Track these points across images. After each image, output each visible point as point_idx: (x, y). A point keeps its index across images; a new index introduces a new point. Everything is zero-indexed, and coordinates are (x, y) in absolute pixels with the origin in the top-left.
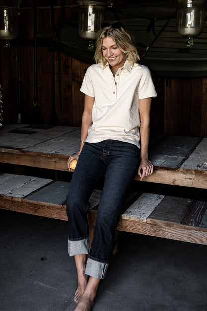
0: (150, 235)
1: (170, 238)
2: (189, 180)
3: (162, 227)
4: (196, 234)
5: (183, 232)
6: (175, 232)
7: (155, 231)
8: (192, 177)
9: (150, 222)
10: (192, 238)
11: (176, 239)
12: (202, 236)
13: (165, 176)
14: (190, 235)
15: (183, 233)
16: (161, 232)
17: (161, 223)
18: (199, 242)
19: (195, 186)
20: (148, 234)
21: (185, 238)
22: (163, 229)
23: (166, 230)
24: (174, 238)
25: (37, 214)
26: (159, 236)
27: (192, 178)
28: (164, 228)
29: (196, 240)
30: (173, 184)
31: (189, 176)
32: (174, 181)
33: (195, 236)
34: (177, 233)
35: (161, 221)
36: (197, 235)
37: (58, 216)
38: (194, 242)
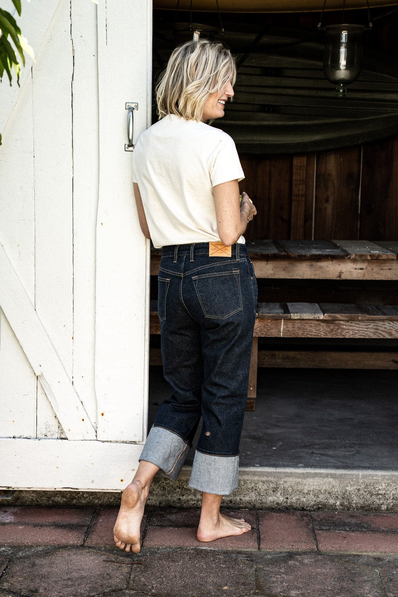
0: (325, 337)
1: (351, 337)
2: (360, 271)
3: (341, 324)
4: (384, 326)
5: (368, 327)
6: (357, 329)
7: (332, 330)
8: (364, 265)
9: (328, 318)
10: (379, 332)
11: (359, 337)
12: (391, 328)
13: (328, 269)
14: (376, 329)
15: (367, 328)
16: (340, 331)
17: (342, 316)
18: (387, 336)
19: (368, 277)
20: (322, 336)
21: (370, 334)
22: (342, 327)
23: (347, 327)
24: (357, 336)
26: (337, 337)
27: (364, 267)
28: (344, 325)
29: (384, 333)
30: (338, 279)
31: (360, 265)
32: (341, 273)
33: (383, 329)
34: (360, 329)
35: (343, 315)
36: (385, 328)
38: (382, 337)
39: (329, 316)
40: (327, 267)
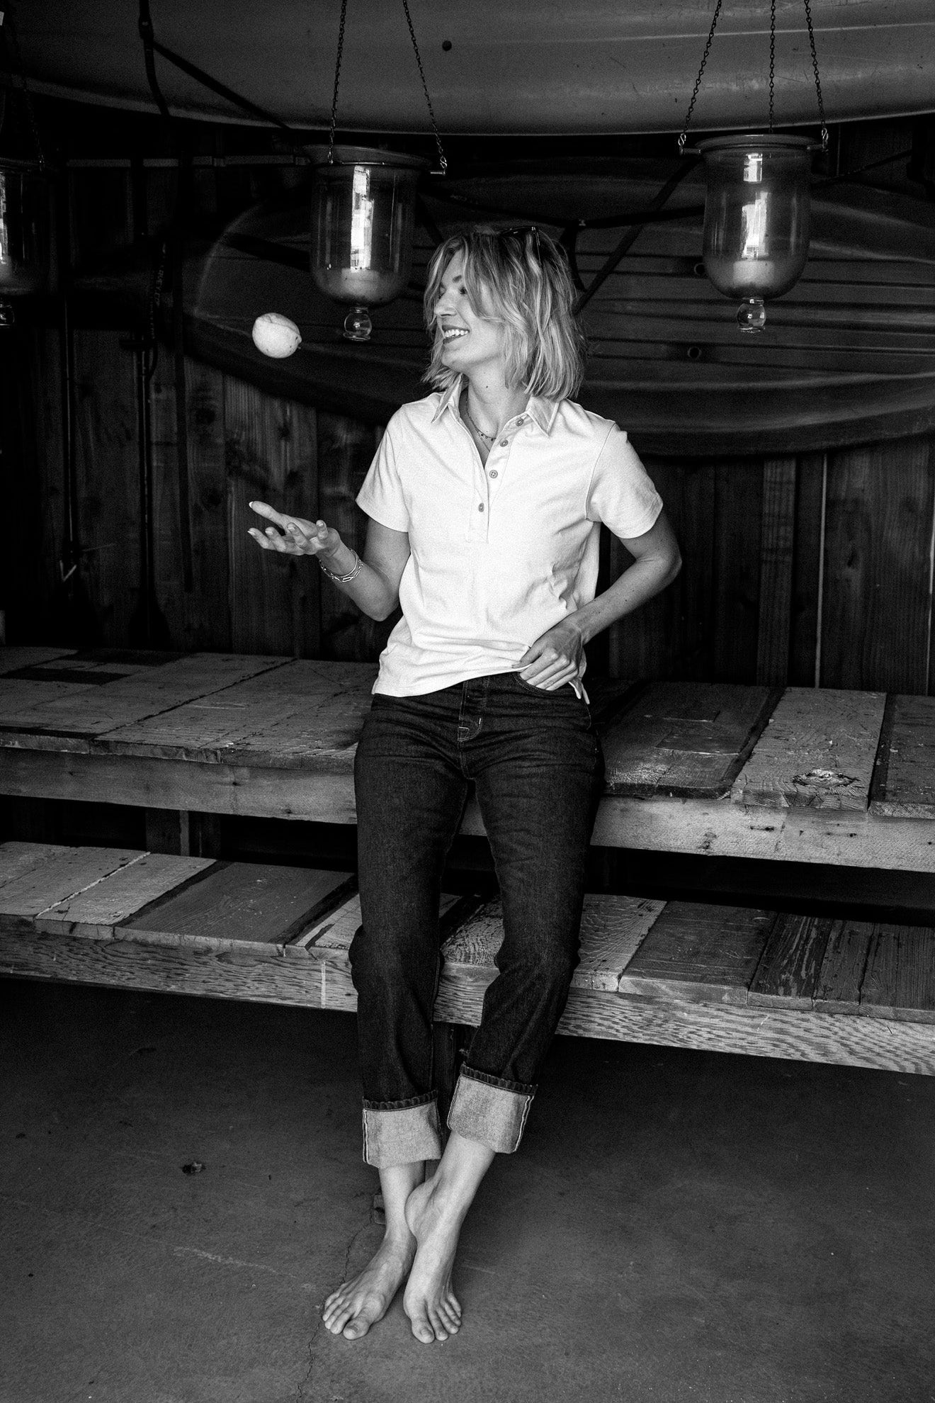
0: (628, 1039)
1: (705, 1047)
2: (765, 834)
3: (676, 1008)
4: (805, 1024)
5: (756, 1021)
6: (724, 1025)
7: (650, 1022)
8: (777, 820)
9: (631, 990)
10: (790, 1040)
11: (728, 1050)
12: (826, 1032)
13: (672, 823)
14: (781, 1031)
15: (753, 1027)
16: (671, 1026)
17: (672, 988)
18: (814, 1056)
19: (789, 853)
20: (621, 1038)
21: (761, 1043)
22: (679, 1014)
23: (692, 1018)
24: (722, 1047)
25: (173, 988)
26: (665, 1043)
27: (777, 825)
28: (683, 1010)
29: (803, 1046)
30: (702, 852)
31: (764, 819)
32: (710, 837)
33: (802, 1033)
34: (733, 1026)
35: (676, 983)
36: (806, 1030)
37: (263, 989)
38: (797, 1056)
39: (637, 985)
40: (671, 817)
